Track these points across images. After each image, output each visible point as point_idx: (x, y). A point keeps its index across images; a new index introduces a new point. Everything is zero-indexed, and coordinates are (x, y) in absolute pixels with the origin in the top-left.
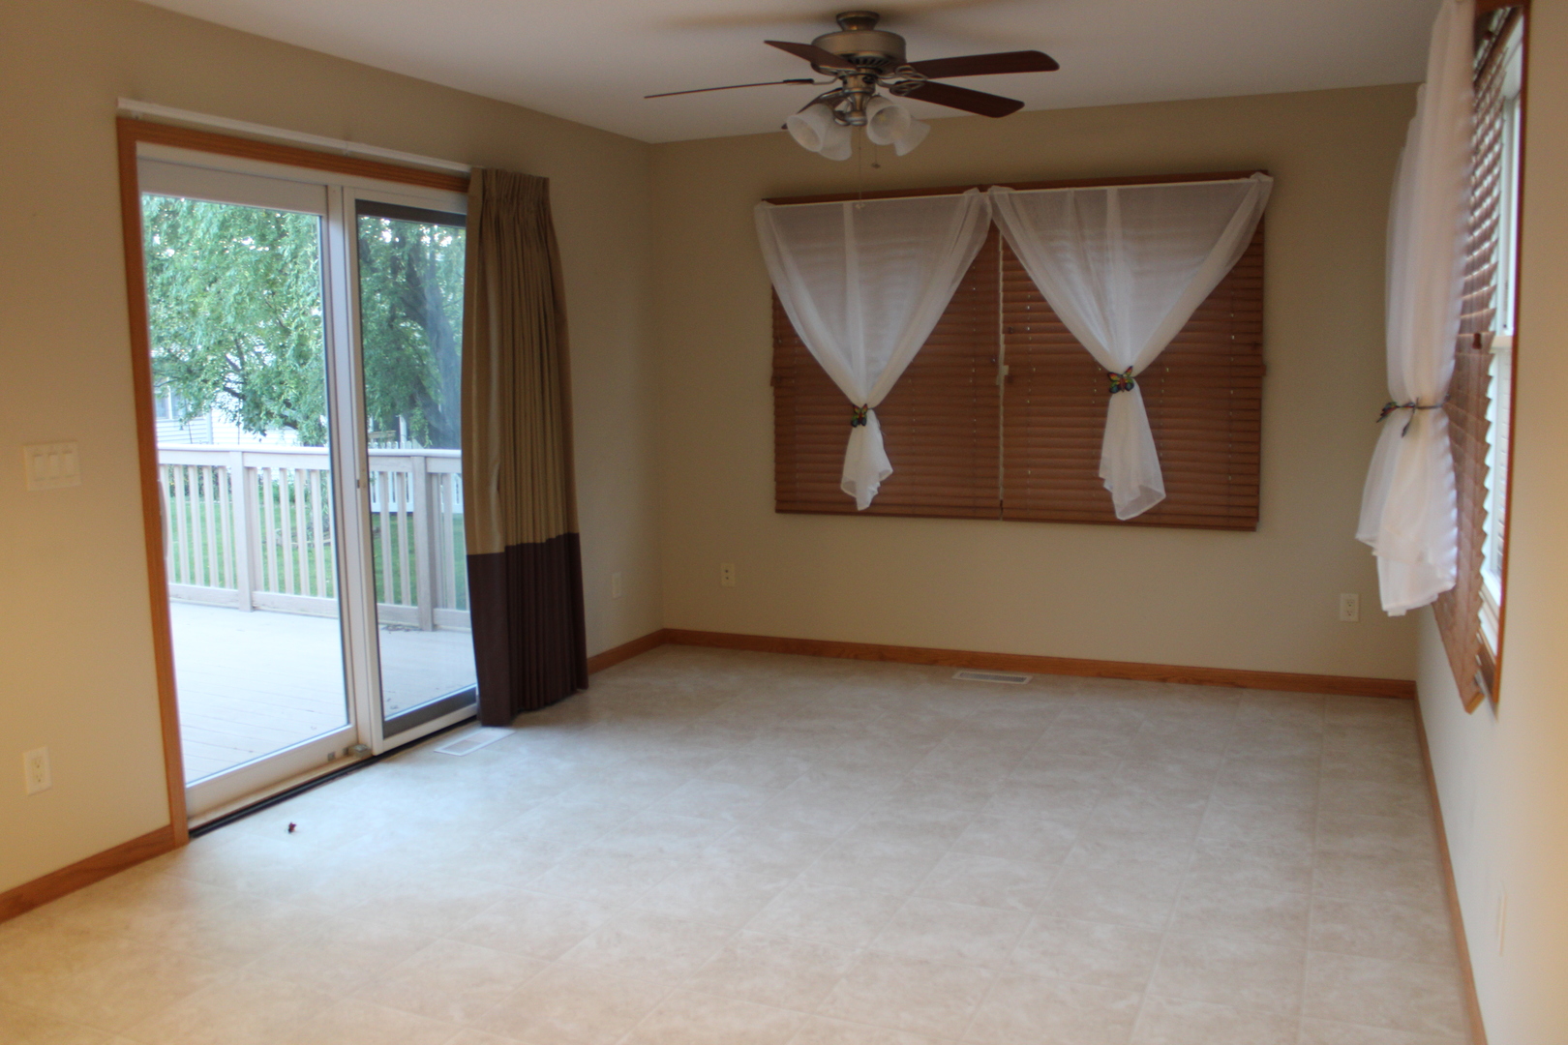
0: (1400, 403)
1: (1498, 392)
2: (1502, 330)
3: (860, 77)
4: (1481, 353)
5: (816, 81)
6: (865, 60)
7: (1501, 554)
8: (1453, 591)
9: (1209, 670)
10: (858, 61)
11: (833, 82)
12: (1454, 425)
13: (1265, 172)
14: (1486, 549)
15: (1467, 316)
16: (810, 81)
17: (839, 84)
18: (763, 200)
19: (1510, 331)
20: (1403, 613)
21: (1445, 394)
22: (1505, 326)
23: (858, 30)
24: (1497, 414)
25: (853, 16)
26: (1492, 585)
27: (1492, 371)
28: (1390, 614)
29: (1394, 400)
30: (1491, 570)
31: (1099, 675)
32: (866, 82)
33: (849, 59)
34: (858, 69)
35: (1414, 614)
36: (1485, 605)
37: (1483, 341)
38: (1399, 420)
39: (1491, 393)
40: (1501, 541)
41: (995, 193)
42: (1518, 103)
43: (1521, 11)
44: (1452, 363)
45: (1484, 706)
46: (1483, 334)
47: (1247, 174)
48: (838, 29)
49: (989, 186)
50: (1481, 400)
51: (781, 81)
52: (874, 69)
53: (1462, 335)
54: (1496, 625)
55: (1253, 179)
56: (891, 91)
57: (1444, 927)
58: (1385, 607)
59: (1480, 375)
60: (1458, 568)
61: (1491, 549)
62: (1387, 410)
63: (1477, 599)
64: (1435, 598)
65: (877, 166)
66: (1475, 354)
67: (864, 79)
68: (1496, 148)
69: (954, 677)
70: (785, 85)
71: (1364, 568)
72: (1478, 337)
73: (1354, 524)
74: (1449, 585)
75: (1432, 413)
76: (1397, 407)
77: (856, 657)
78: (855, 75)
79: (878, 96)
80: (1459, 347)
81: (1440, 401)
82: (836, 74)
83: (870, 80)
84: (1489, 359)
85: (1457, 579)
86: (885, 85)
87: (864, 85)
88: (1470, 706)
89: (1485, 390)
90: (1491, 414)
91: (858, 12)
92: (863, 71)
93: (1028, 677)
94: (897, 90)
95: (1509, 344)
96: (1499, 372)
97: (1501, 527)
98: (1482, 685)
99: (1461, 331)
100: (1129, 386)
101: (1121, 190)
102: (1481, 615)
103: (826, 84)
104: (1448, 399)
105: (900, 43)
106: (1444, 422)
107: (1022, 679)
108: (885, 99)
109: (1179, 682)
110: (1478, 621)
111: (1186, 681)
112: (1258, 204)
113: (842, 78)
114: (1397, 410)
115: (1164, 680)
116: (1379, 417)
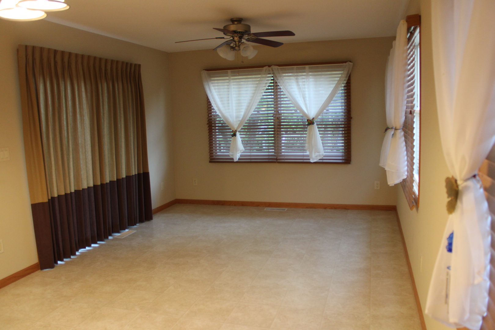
0: (390, 127)
1: (416, 126)
2: (417, 109)
3: (238, 37)
4: (412, 115)
5: (225, 38)
6: (240, 32)
7: (418, 169)
8: (406, 179)
9: (338, 205)
10: (237, 32)
11: (230, 38)
12: (405, 134)
13: (351, 62)
14: (414, 167)
15: (408, 105)
16: (223, 38)
17: (232, 38)
18: (204, 70)
19: (418, 109)
20: (393, 185)
21: (403, 126)
22: (417, 106)
23: (237, 24)
24: (416, 131)
25: (236, 19)
26: (416, 177)
27: (415, 120)
28: (390, 185)
29: (389, 126)
30: (416, 173)
31: (307, 208)
32: (240, 38)
33: (235, 32)
34: (237, 34)
35: (396, 185)
36: (415, 182)
37: (412, 112)
38: (391, 132)
39: (415, 126)
40: (418, 165)
41: (273, 68)
42: (419, 47)
43: (419, 26)
44: (404, 117)
45: (415, 209)
46: (412, 110)
47: (345, 62)
48: (231, 23)
49: (271, 65)
50: (412, 128)
51: (215, 38)
52: (241, 35)
53: (407, 110)
54: (418, 188)
55: (347, 64)
56: (246, 40)
57: (406, 269)
58: (389, 183)
59: (412, 121)
60: (408, 172)
61: (416, 167)
62: (387, 129)
63: (412, 181)
64: (402, 181)
65: (243, 62)
66: (410, 115)
67: (239, 37)
68: (414, 56)
69: (265, 210)
70: (216, 39)
71: (383, 174)
72: (411, 111)
73: (378, 161)
74: (405, 177)
75: (399, 131)
76: (389, 128)
77: (235, 205)
78: (236, 36)
79: (243, 42)
80: (406, 113)
81: (402, 127)
82: (231, 36)
83: (241, 38)
84: (414, 117)
85: (407, 176)
86: (244, 39)
87: (239, 39)
88: (411, 209)
89: (413, 125)
90: (415, 132)
91: (237, 18)
92: (239, 35)
93: (286, 209)
94: (248, 40)
95: (419, 112)
96: (416, 120)
97: (418, 161)
98: (414, 204)
99: (406, 108)
100: (313, 123)
101: (310, 67)
102: (414, 184)
103: (228, 38)
104: (403, 127)
105: (249, 27)
106: (403, 133)
107: (285, 210)
108: (245, 43)
109: (330, 209)
110: (413, 186)
111: (332, 208)
112: (349, 71)
113: (233, 37)
114: (389, 129)
115: (325, 208)
116: (384, 131)
